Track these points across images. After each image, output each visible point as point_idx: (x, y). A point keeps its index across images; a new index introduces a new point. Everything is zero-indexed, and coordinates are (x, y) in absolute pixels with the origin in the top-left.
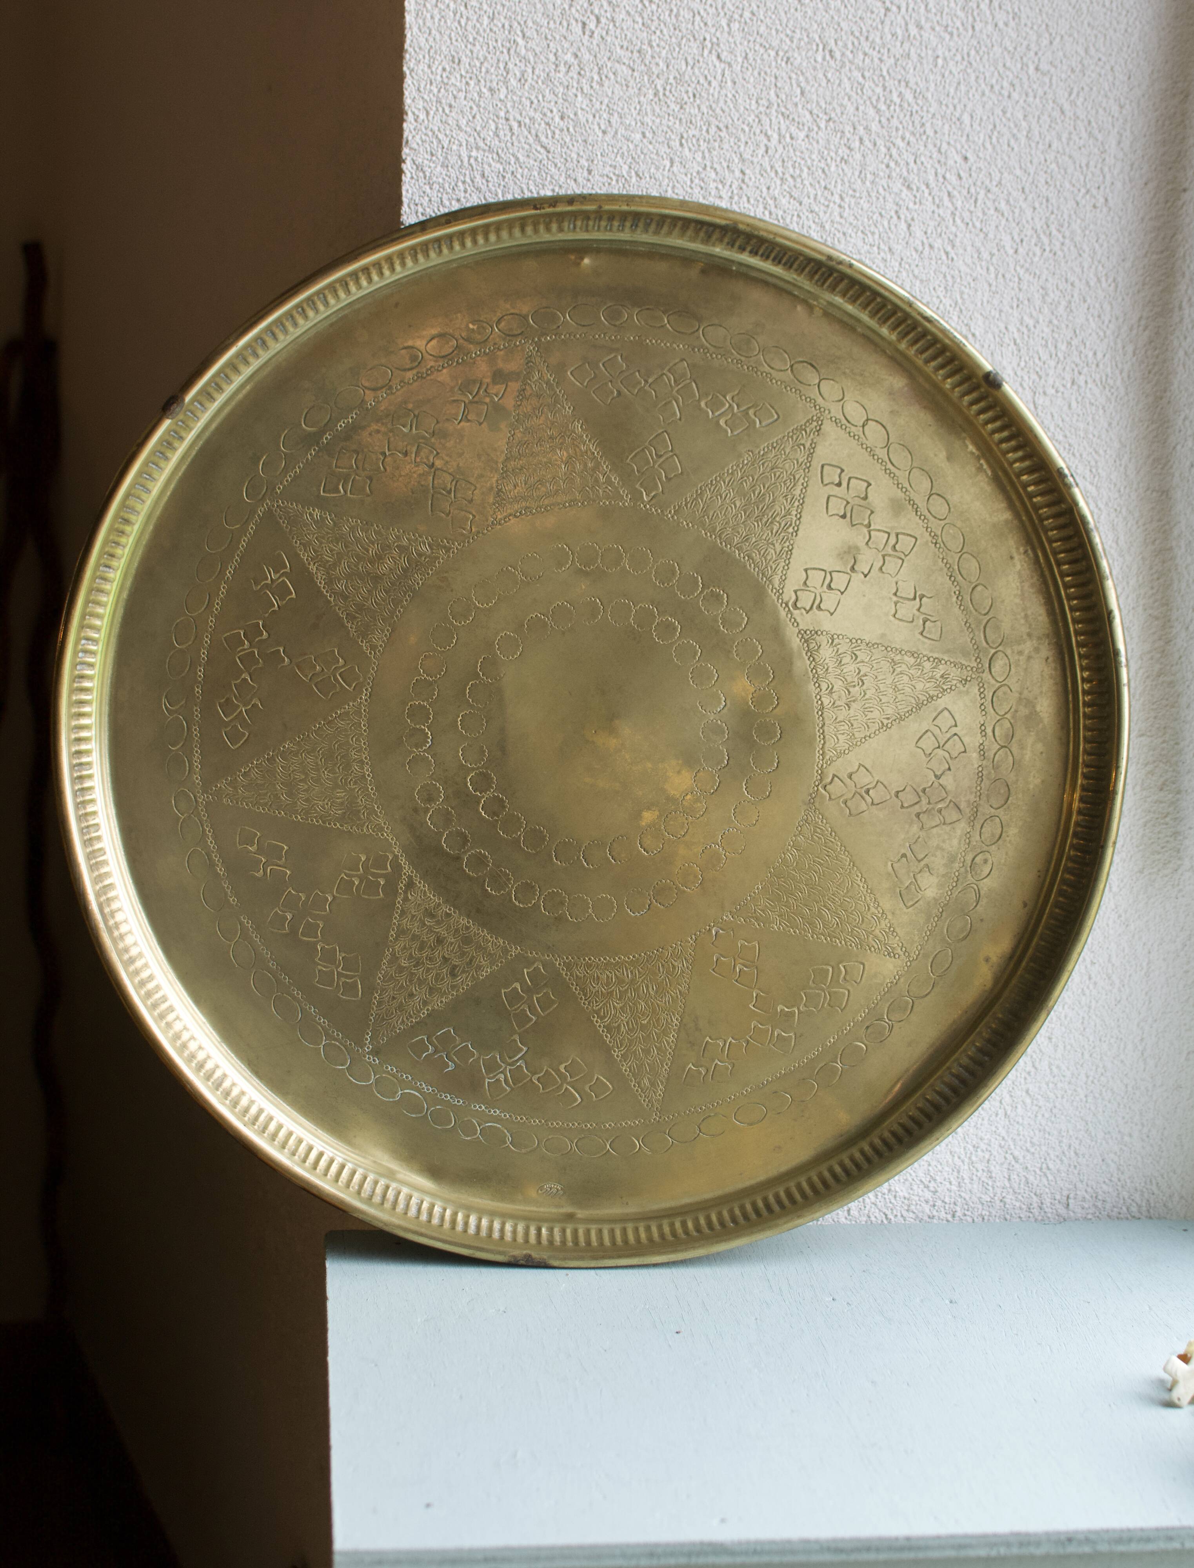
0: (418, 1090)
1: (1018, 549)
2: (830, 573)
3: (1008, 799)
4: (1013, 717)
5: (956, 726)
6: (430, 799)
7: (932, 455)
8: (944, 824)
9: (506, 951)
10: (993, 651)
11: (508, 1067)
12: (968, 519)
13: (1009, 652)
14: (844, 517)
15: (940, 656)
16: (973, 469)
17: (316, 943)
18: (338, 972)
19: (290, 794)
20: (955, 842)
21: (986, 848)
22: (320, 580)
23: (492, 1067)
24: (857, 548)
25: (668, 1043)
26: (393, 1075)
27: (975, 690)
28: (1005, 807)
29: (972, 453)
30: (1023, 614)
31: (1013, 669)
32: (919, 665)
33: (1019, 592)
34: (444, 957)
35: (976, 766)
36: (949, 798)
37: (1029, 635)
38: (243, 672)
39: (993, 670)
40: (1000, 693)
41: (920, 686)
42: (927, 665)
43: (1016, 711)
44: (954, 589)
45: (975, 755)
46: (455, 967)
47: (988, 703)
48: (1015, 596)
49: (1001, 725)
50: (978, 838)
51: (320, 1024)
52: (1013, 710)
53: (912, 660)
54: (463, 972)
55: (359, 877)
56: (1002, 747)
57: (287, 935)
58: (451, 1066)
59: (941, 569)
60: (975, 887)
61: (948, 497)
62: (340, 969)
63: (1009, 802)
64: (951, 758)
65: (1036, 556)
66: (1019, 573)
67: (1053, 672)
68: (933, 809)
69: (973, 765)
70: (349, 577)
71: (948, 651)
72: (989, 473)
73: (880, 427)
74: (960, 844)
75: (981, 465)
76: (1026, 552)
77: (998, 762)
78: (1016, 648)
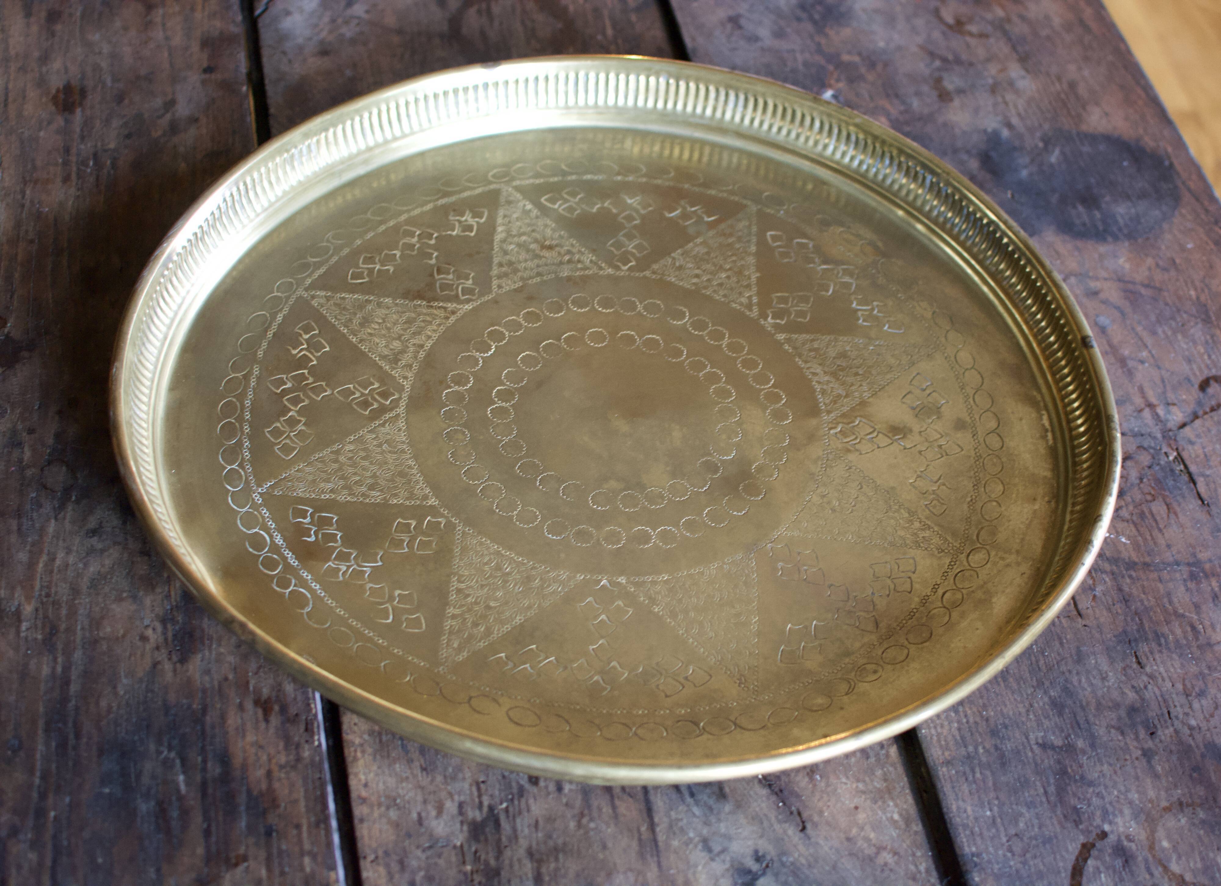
0: (271, 537)
1: (1043, 497)
2: (879, 432)
3: (925, 642)
4: (967, 594)
5: (914, 573)
6: (458, 383)
7: (1010, 411)
8: (857, 627)
9: (426, 497)
10: (979, 545)
11: (355, 566)
12: (1014, 460)
13: (993, 553)
14: (913, 409)
15: (933, 525)
16: (1038, 435)
17: (290, 410)
18: (288, 435)
19: (362, 325)
20: (857, 645)
21: (881, 663)
22: (498, 237)
23: (343, 557)
24: (911, 431)
25: (499, 630)
26: (263, 517)
27: (947, 561)
28: (920, 646)
29: (1043, 425)
30: (1021, 536)
31: (989, 565)
32: (911, 521)
33: (1027, 522)
34: (375, 473)
35: (913, 606)
36: (874, 613)
37: (1018, 552)
38: (397, 249)
39: (970, 557)
40: (967, 574)
41: (902, 533)
42: (917, 525)
43: (973, 592)
44: (972, 493)
45: (917, 599)
46: (377, 484)
47: (951, 575)
48: (1022, 523)
49: (954, 594)
50: (880, 653)
51: (243, 455)
52: (971, 589)
53: (907, 515)
54: (381, 491)
55: (363, 394)
56: (945, 607)
57: (276, 393)
58: (312, 539)
59: (971, 477)
60: (853, 683)
61: (1006, 440)
62: (292, 434)
63: (925, 644)
64: (895, 589)
65: (1057, 508)
66: (1035, 511)
67: (1023, 584)
68: (855, 612)
69: (910, 604)
70: (519, 245)
71: (939, 525)
72: (1051, 442)
73: (979, 376)
74: (861, 648)
75: (1047, 436)
76: (1049, 502)
77: (934, 614)
78: (1000, 554)
